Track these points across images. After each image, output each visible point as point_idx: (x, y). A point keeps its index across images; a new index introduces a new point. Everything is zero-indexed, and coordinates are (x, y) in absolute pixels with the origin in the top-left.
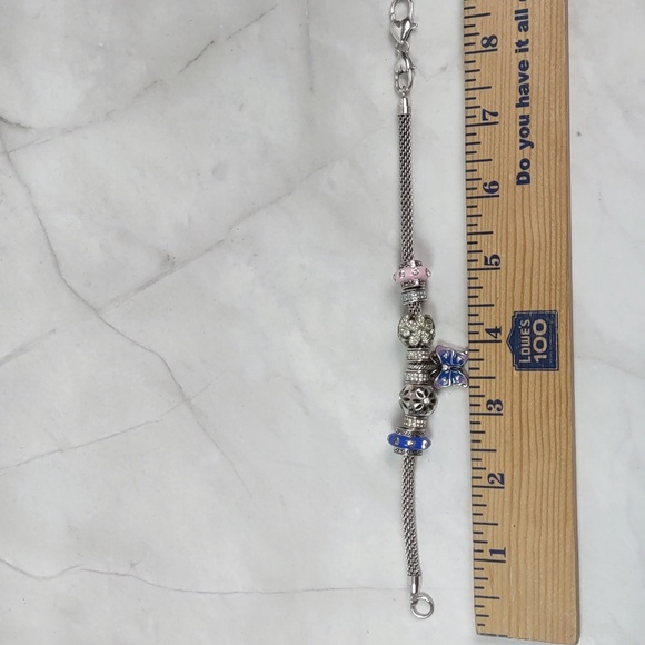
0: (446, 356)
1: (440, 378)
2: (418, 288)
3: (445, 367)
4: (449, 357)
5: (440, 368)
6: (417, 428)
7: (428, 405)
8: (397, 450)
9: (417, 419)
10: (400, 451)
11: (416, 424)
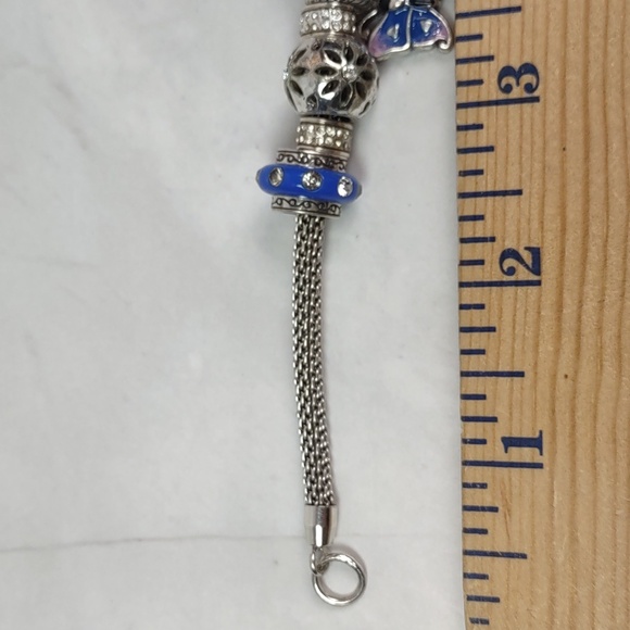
1: (384, 30)
3: (397, 1)
7: (353, 83)
8: (279, 202)
9: (326, 125)
10: (285, 205)
11: (326, 136)
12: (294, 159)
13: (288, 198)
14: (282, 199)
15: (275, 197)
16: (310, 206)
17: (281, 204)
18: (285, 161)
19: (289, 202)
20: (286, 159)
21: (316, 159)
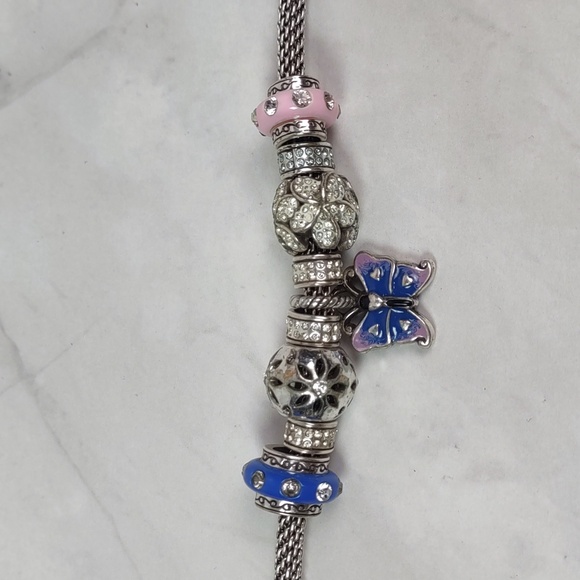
0: (376, 274)
1: (365, 328)
2: (311, 140)
3: (376, 302)
4: (385, 278)
5: (363, 303)
6: (313, 449)
7: (324, 398)
8: (261, 500)
9: (314, 429)
10: (267, 505)
11: (314, 439)
12: (277, 463)
13: (269, 499)
14: (264, 499)
15: (259, 495)
16: (289, 509)
17: (263, 503)
18: (268, 462)
19: (270, 502)
20: (269, 460)
21: (297, 464)
